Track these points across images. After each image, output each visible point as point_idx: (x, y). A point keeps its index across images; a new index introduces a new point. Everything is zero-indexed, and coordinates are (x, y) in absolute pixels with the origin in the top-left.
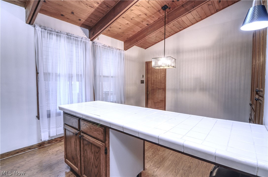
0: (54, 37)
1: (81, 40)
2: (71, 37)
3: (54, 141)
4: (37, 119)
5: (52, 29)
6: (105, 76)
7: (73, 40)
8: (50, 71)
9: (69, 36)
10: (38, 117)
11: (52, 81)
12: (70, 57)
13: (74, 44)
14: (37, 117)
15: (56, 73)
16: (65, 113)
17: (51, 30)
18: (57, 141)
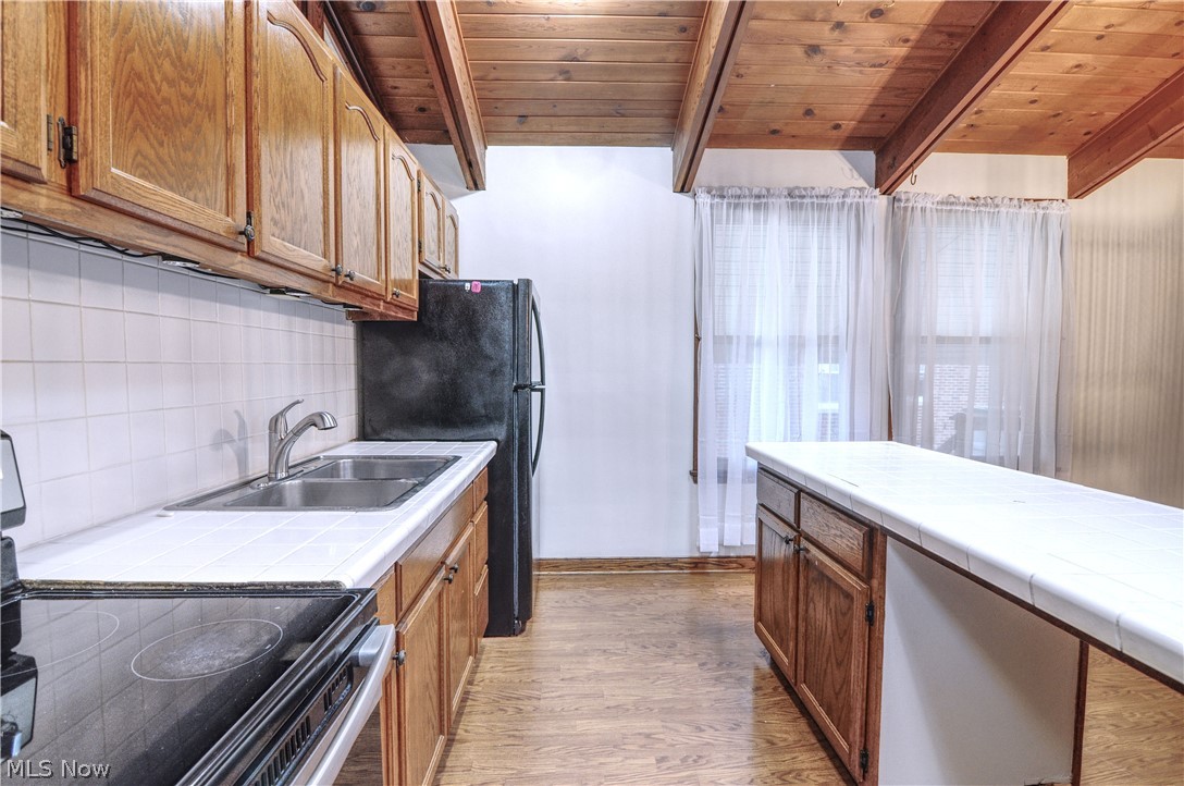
0: (748, 215)
1: (841, 200)
2: (804, 200)
3: (734, 565)
4: (691, 480)
5: (740, 188)
6: (949, 337)
7: (809, 209)
8: (732, 329)
9: (796, 198)
10: (694, 475)
11: (737, 362)
12: (797, 271)
13: (813, 221)
14: (691, 473)
15: (748, 337)
16: (763, 469)
17: (739, 192)
18: (743, 566)
